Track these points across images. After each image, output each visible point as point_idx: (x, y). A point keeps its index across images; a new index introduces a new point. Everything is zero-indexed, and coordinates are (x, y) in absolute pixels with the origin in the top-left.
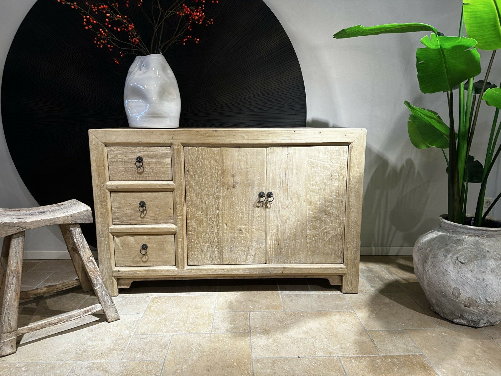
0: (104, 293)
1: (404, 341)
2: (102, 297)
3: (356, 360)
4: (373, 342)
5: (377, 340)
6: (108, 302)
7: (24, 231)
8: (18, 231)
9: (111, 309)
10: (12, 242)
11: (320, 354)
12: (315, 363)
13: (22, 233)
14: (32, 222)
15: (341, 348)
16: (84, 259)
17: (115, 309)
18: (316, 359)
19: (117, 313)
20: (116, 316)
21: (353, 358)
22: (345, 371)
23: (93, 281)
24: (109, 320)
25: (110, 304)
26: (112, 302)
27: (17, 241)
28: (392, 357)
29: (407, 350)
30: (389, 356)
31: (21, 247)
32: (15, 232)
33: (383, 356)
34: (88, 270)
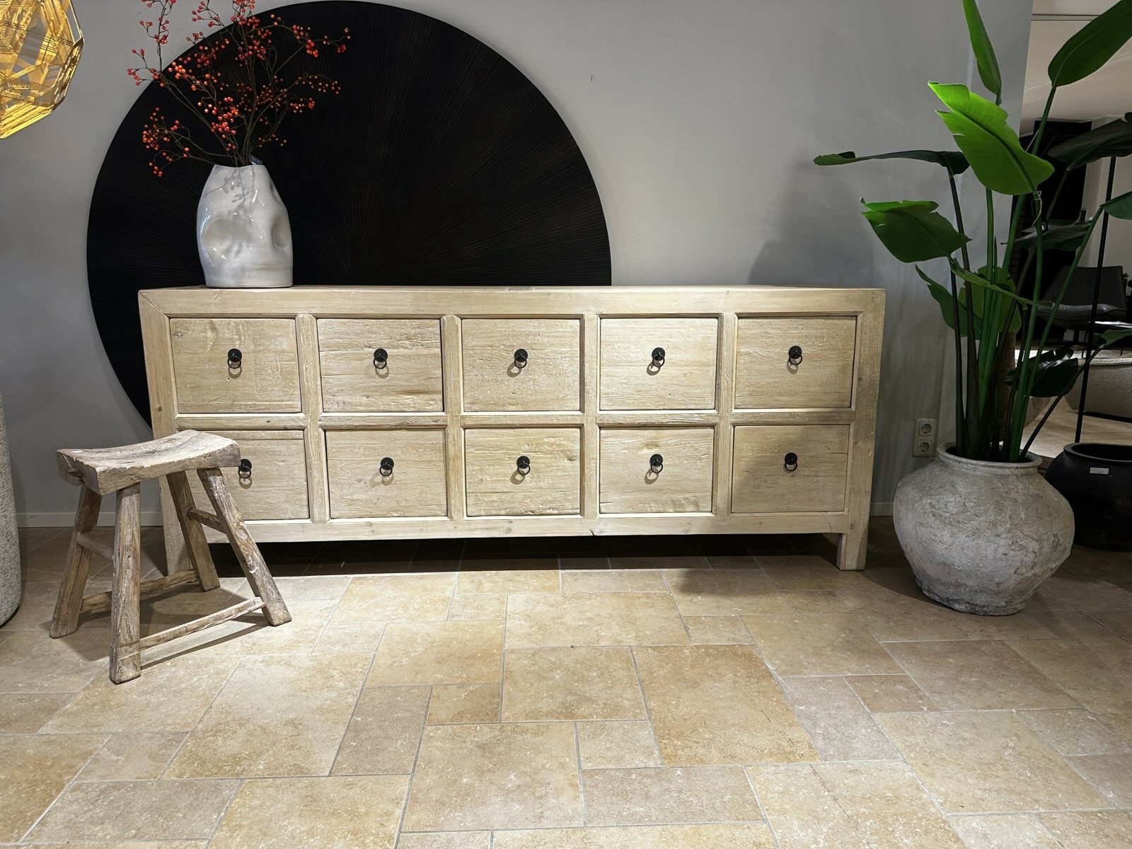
0: (265, 579)
1: (733, 629)
2: (263, 586)
3: (654, 650)
4: (687, 629)
5: (693, 628)
6: (272, 593)
7: (138, 483)
8: (132, 483)
9: (278, 605)
10: (123, 500)
11: (604, 643)
12: (595, 653)
13: (135, 487)
14: (152, 466)
15: (637, 637)
16: (231, 525)
17: (283, 605)
18: (597, 649)
19: (287, 611)
20: (285, 616)
21: (651, 647)
22: (635, 662)
23: (247, 561)
24: (276, 622)
25: (275, 596)
26: (279, 594)
27: (130, 499)
28: (708, 647)
29: (734, 639)
30: (704, 646)
31: (136, 508)
32: (128, 485)
33: (696, 646)
34: (239, 543)
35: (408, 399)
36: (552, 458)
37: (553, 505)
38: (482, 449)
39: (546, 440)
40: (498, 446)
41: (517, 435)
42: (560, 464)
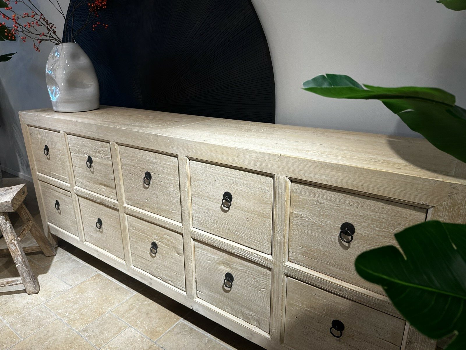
6: (27, 278)
9: (30, 285)
17: (32, 285)
23: (14, 260)
34: (10, 251)
35: (103, 188)
36: (168, 249)
37: (171, 279)
38: (136, 230)
39: (165, 236)
40: (142, 231)
41: (151, 228)
42: (173, 255)
